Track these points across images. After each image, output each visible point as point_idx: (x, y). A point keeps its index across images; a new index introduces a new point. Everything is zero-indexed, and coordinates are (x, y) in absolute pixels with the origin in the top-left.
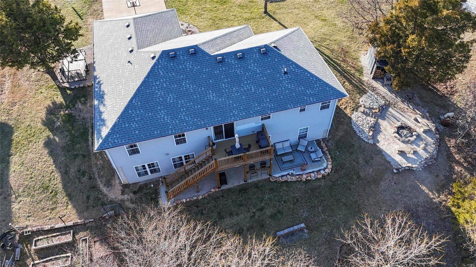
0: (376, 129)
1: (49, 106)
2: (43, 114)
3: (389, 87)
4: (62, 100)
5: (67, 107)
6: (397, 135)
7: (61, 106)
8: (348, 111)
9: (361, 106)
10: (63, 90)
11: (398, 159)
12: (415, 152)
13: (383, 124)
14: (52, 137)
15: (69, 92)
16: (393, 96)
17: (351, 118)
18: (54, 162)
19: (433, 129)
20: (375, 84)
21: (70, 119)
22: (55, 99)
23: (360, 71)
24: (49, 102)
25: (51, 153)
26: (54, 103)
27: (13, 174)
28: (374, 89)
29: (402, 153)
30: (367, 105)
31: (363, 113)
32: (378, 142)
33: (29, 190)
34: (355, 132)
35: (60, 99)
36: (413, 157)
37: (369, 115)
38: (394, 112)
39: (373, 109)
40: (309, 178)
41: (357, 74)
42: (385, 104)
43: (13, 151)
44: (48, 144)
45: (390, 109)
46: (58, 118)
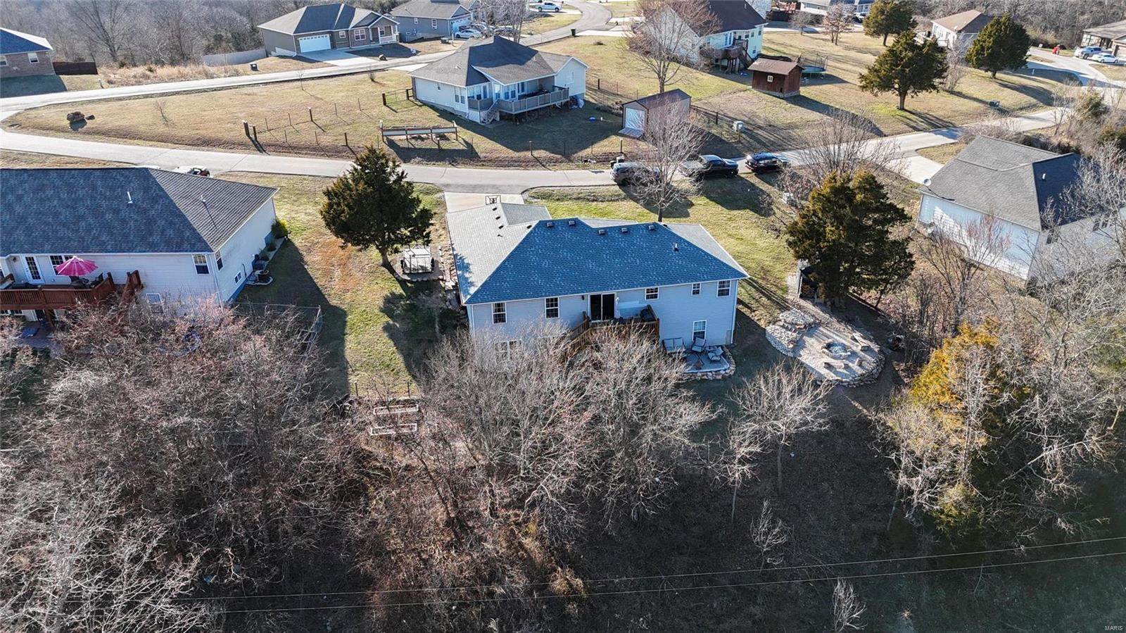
0: (798, 345)
1: (387, 296)
2: (381, 303)
3: (823, 306)
4: (402, 291)
5: (408, 298)
6: (825, 350)
7: (401, 296)
8: (762, 323)
9: (780, 320)
10: (402, 283)
11: (824, 372)
12: (847, 367)
13: (809, 340)
14: (391, 322)
15: (409, 285)
16: (827, 316)
17: (765, 330)
18: (395, 344)
19: (876, 350)
20: (802, 302)
21: (412, 308)
22: (393, 289)
23: (785, 290)
24: (387, 293)
25: (391, 337)
26: (393, 294)
27: (349, 351)
28: (800, 307)
29: (828, 366)
30: (789, 320)
31: (783, 327)
32: (800, 356)
33: (367, 366)
34: (769, 343)
35: (399, 290)
36: (845, 371)
37: (790, 330)
38: (825, 331)
39: (796, 324)
40: (705, 377)
41: (780, 293)
42: (814, 323)
43: (347, 330)
44: (387, 328)
45: (821, 329)
46: (398, 308)
